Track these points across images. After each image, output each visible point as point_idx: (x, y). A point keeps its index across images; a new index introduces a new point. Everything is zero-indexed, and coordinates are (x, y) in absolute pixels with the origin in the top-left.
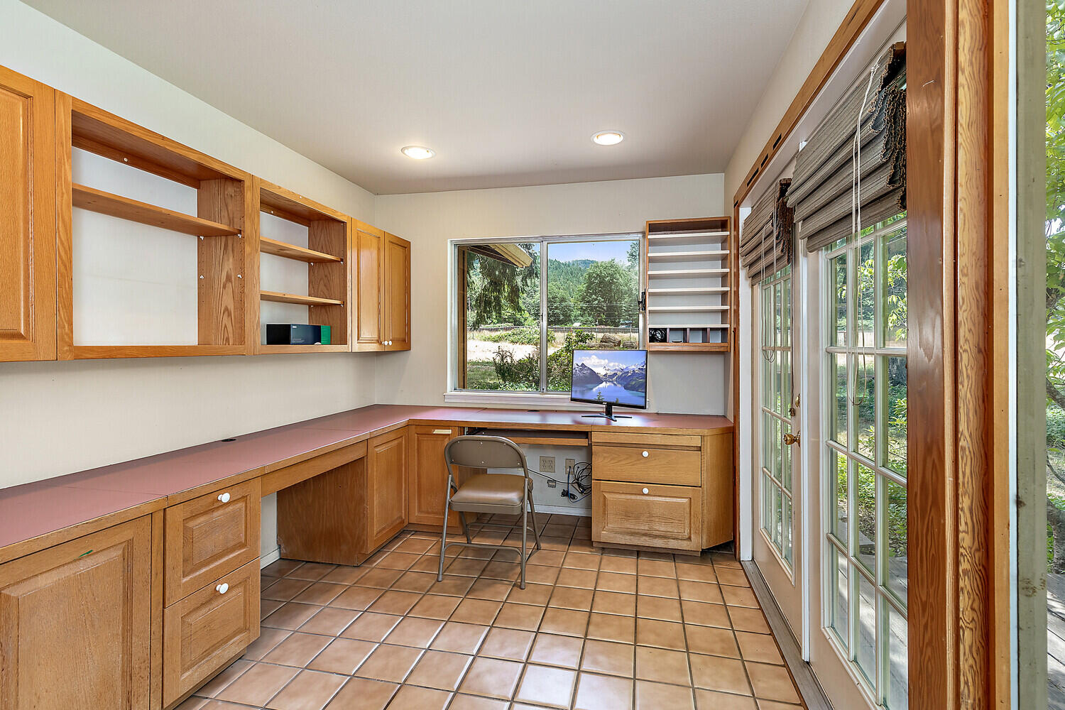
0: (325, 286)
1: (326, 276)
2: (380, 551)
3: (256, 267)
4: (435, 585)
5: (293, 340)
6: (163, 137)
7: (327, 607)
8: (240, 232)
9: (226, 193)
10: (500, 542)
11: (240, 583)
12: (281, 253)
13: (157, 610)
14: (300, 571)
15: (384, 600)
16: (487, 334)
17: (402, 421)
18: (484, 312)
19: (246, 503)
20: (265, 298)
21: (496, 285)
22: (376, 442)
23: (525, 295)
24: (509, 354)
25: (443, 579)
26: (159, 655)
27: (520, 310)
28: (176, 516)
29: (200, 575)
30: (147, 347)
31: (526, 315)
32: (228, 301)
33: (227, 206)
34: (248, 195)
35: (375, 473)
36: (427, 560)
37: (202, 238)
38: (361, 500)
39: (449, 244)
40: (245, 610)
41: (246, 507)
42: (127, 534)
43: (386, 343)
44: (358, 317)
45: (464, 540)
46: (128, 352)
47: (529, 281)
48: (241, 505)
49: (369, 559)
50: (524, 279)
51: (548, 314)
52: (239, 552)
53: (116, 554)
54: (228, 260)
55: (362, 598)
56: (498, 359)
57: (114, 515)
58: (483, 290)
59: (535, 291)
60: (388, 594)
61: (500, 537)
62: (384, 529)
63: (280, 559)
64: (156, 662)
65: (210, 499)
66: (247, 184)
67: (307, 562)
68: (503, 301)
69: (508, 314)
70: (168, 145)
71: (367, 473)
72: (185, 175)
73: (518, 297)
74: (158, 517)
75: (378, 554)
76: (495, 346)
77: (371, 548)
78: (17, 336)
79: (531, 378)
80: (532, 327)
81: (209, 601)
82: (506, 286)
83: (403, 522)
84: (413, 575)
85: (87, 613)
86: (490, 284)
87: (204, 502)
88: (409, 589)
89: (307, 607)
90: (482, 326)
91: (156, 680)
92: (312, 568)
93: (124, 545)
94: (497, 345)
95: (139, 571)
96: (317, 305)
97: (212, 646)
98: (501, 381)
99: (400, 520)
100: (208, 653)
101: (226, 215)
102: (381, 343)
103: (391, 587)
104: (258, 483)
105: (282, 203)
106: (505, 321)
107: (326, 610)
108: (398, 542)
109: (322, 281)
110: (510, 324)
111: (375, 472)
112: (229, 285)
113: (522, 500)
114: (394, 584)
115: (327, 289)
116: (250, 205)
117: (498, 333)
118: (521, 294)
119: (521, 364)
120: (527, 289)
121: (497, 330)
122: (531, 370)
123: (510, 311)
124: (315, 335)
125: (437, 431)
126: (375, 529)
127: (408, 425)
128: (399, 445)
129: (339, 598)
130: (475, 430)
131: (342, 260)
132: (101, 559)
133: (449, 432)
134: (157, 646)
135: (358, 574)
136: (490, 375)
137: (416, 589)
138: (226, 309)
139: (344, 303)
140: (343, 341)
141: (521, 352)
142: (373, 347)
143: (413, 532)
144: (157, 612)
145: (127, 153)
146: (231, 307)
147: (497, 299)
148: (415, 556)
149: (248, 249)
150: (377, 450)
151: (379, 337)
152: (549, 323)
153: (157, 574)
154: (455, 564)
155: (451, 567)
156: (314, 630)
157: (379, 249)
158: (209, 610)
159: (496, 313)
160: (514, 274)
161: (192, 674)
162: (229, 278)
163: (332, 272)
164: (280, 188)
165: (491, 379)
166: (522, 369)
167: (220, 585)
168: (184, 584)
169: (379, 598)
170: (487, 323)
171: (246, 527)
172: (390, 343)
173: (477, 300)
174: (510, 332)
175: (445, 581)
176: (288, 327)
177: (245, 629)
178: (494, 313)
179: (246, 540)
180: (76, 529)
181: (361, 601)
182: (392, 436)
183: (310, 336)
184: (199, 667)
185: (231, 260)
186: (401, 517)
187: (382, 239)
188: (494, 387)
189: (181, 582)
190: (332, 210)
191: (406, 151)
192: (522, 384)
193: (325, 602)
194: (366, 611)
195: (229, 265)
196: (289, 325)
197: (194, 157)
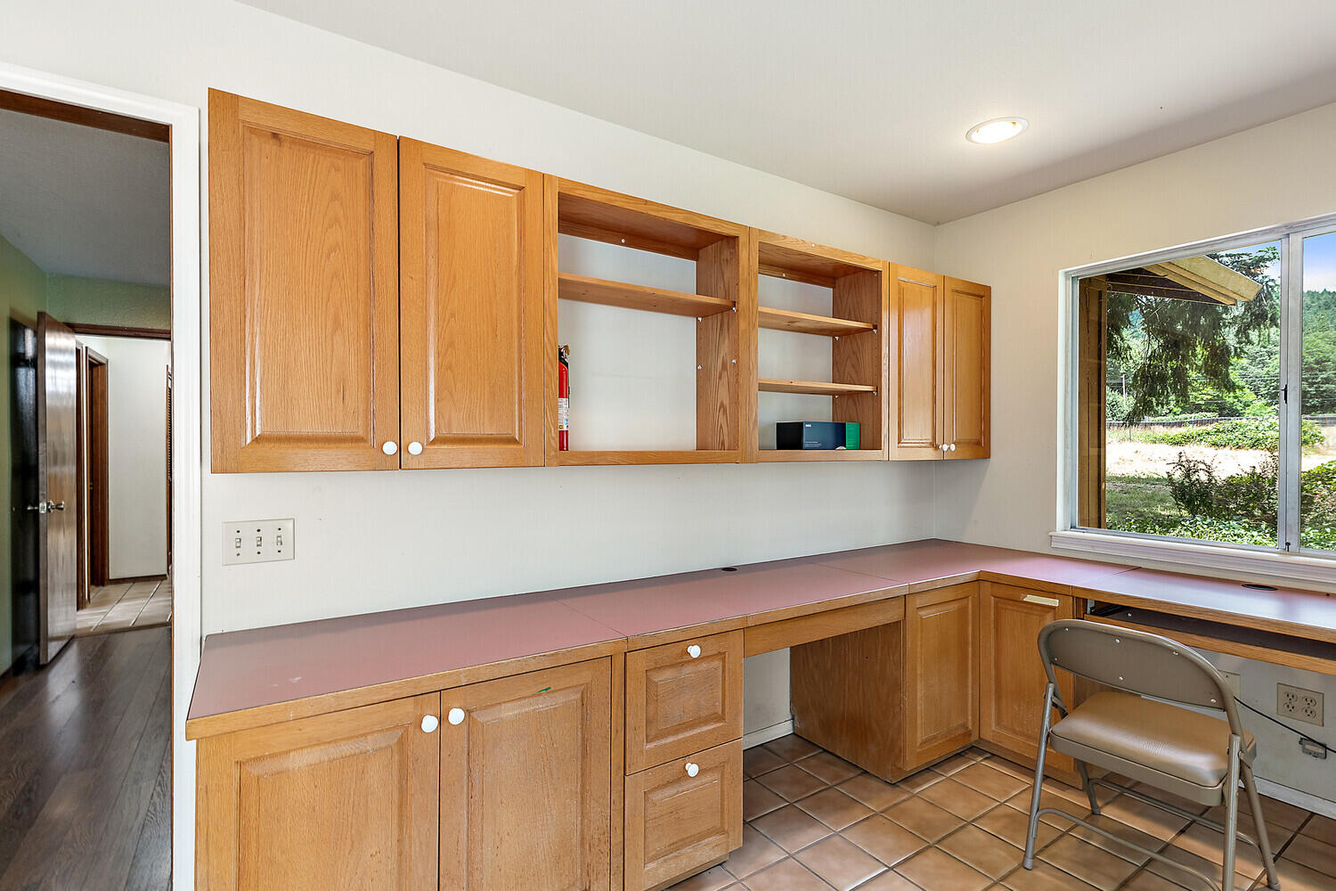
0: (853, 366)
1: (854, 353)
2: (930, 769)
3: (752, 347)
4: (1018, 873)
5: (806, 443)
6: (646, 201)
7: (837, 834)
8: (734, 304)
9: (722, 257)
10: (1167, 835)
11: (716, 767)
12: (792, 326)
13: (617, 775)
14: (813, 762)
15: (923, 861)
16: (1160, 431)
17: (968, 572)
18: (1150, 396)
19: (724, 662)
20: (764, 387)
21: (1176, 346)
22: (919, 602)
23: (1244, 362)
24: (1203, 466)
25: (1034, 867)
26: (620, 831)
27: (1231, 387)
28: (638, 663)
29: (665, 744)
30: (628, 452)
31: (1249, 396)
32: (723, 396)
33: (723, 274)
34: (743, 254)
35: (919, 650)
36: (1006, 816)
37: (700, 319)
38: (897, 686)
39: (1061, 279)
40: (722, 805)
41: (724, 667)
42: (585, 676)
43: (945, 447)
44: (899, 409)
45: (1085, 803)
46: (609, 458)
47: (1253, 335)
48: (717, 663)
49: (910, 779)
50: (1243, 332)
51: (1304, 394)
52: (712, 727)
53: (575, 696)
54: (724, 342)
55: (890, 841)
56: (1178, 475)
57: (571, 651)
58: (1150, 359)
59: (1270, 354)
60: (930, 853)
61: (1169, 824)
62: (935, 738)
63: (794, 733)
64: (617, 839)
65: (677, 649)
66: (742, 240)
67: (825, 751)
68: (1193, 374)
69: (1205, 397)
70: (652, 210)
71: (905, 647)
72: (682, 246)
73: (1228, 364)
74: (619, 661)
75: (927, 775)
76: (1172, 453)
77: (911, 765)
78: (512, 441)
79: (1257, 513)
80: (1260, 417)
81: (678, 781)
82: (1199, 349)
83: (968, 734)
84: (981, 836)
85: (545, 757)
86: (1164, 347)
87: (669, 652)
88: (969, 859)
89: (813, 822)
90: (1148, 419)
91: (617, 861)
92: (829, 763)
93: (582, 687)
94: (1179, 449)
95: (598, 723)
96: (842, 394)
97: (681, 840)
98: (1185, 513)
99: (963, 731)
100: (676, 846)
101: (722, 286)
102: (936, 448)
103: (939, 842)
104: (738, 639)
105: (794, 260)
106: (1198, 408)
107: (836, 839)
108: (958, 766)
109: (849, 361)
110: (1208, 414)
111: (919, 648)
112: (725, 374)
113: (1224, 778)
114: (943, 838)
115: (856, 371)
116: (746, 266)
117: (1183, 430)
118: (1234, 360)
119: (1232, 486)
120: (1247, 348)
121: (1180, 424)
122: (1258, 497)
123: (1211, 392)
124: (837, 436)
125: (1030, 598)
126: (919, 735)
127: (979, 580)
128: (963, 611)
129: (856, 827)
130: (1108, 608)
131: (875, 327)
132: (560, 699)
133: (1055, 603)
134: (617, 820)
135: (889, 797)
136: (1162, 501)
137: (980, 864)
138: (722, 405)
139: (878, 389)
140: (876, 445)
141: (1230, 464)
142: (928, 454)
143: (988, 755)
144: (617, 778)
145: (625, 233)
146: (726, 402)
147: (1180, 375)
148: (987, 801)
149: (743, 325)
150: (922, 613)
151: (934, 438)
152: (1306, 409)
153: (617, 731)
154: (1062, 844)
155: (1053, 849)
156: (813, 866)
157: (934, 305)
158: (678, 792)
159: (1178, 396)
160: (1217, 324)
161: (657, 869)
162: (724, 366)
163: (863, 345)
164: (785, 237)
165: (1166, 508)
166: (1235, 494)
167: (689, 764)
168: (646, 751)
169: (917, 854)
170: (1156, 414)
171: (724, 695)
172: (953, 447)
173: (1136, 376)
174: (1210, 428)
175: (1038, 873)
176: (800, 426)
177: (721, 831)
178: (1172, 397)
179: (723, 711)
180: (533, 661)
181: (889, 847)
182: (949, 595)
183: (830, 436)
184: (665, 861)
185: (727, 341)
186: (964, 726)
187: (940, 288)
188: (1168, 525)
189: (644, 749)
190: (858, 256)
191: (974, 136)
192: (1233, 523)
193: (837, 824)
194: (892, 869)
195: (725, 348)
196: (802, 423)
197: (678, 218)
